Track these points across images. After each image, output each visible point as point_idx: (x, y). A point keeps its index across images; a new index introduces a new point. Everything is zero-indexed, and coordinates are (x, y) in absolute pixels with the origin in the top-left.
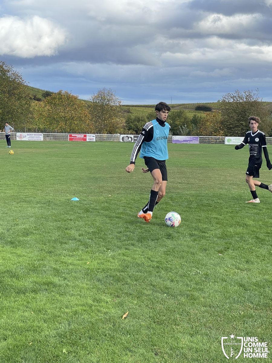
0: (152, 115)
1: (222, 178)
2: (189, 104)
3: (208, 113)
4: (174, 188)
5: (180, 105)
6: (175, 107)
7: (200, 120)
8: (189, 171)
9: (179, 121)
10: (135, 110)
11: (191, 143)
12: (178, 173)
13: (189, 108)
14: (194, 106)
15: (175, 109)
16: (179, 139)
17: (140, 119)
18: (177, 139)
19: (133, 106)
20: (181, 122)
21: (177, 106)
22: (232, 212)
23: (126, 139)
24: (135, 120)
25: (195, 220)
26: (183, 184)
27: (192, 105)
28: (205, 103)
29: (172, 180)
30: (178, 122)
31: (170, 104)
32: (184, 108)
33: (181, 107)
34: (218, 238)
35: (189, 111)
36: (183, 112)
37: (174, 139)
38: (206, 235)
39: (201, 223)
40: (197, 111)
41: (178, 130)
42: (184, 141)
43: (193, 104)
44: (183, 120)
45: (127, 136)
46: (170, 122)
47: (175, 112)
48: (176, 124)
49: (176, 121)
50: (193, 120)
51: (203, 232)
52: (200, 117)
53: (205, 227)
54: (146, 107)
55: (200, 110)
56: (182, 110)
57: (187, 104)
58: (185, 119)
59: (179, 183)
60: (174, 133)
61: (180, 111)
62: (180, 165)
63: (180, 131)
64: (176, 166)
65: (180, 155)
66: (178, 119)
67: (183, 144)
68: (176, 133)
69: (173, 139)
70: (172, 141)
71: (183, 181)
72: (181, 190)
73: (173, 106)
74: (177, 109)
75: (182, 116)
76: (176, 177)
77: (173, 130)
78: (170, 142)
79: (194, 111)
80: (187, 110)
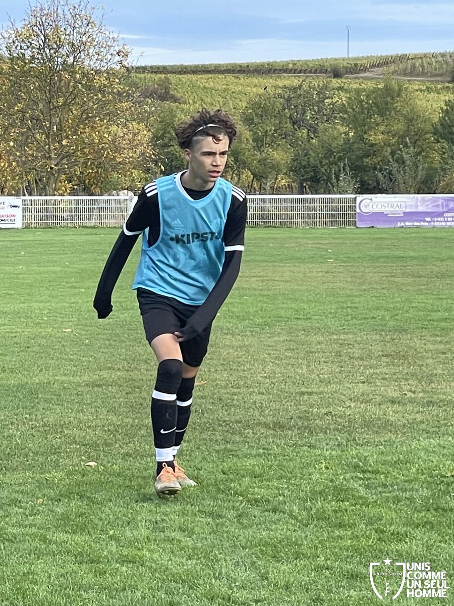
0: (265, 109)
2: (426, 55)
5: (385, 62)
6: (365, 70)
9: (382, 128)
10: (193, 86)
11: (439, 223)
12: (384, 359)
13: (424, 74)
14: (446, 63)
16: (386, 210)
18: (376, 210)
20: (394, 136)
21: (373, 66)
26: (409, 407)
27: (441, 59)
30: (381, 136)
31: (344, 59)
32: (405, 74)
33: (392, 68)
35: (423, 88)
36: (400, 90)
37: (364, 210)
41: (381, 170)
42: (409, 216)
43: (443, 55)
44: (399, 127)
46: (347, 134)
47: (364, 90)
48: (372, 145)
49: (370, 128)
50: (442, 125)
56: (393, 82)
57: (415, 58)
58: (410, 120)
59: (393, 402)
60: (363, 183)
61: (386, 87)
62: (392, 323)
63: (390, 173)
64: (376, 327)
65: (392, 279)
66: (379, 119)
67: (403, 230)
68: (370, 182)
69: (358, 210)
70: (354, 216)
71: (410, 394)
72: (398, 432)
73: (355, 69)
74: (373, 78)
75: (394, 109)
76: (376, 374)
77: (357, 169)
78: (349, 223)
79: (447, 85)
80: (418, 81)
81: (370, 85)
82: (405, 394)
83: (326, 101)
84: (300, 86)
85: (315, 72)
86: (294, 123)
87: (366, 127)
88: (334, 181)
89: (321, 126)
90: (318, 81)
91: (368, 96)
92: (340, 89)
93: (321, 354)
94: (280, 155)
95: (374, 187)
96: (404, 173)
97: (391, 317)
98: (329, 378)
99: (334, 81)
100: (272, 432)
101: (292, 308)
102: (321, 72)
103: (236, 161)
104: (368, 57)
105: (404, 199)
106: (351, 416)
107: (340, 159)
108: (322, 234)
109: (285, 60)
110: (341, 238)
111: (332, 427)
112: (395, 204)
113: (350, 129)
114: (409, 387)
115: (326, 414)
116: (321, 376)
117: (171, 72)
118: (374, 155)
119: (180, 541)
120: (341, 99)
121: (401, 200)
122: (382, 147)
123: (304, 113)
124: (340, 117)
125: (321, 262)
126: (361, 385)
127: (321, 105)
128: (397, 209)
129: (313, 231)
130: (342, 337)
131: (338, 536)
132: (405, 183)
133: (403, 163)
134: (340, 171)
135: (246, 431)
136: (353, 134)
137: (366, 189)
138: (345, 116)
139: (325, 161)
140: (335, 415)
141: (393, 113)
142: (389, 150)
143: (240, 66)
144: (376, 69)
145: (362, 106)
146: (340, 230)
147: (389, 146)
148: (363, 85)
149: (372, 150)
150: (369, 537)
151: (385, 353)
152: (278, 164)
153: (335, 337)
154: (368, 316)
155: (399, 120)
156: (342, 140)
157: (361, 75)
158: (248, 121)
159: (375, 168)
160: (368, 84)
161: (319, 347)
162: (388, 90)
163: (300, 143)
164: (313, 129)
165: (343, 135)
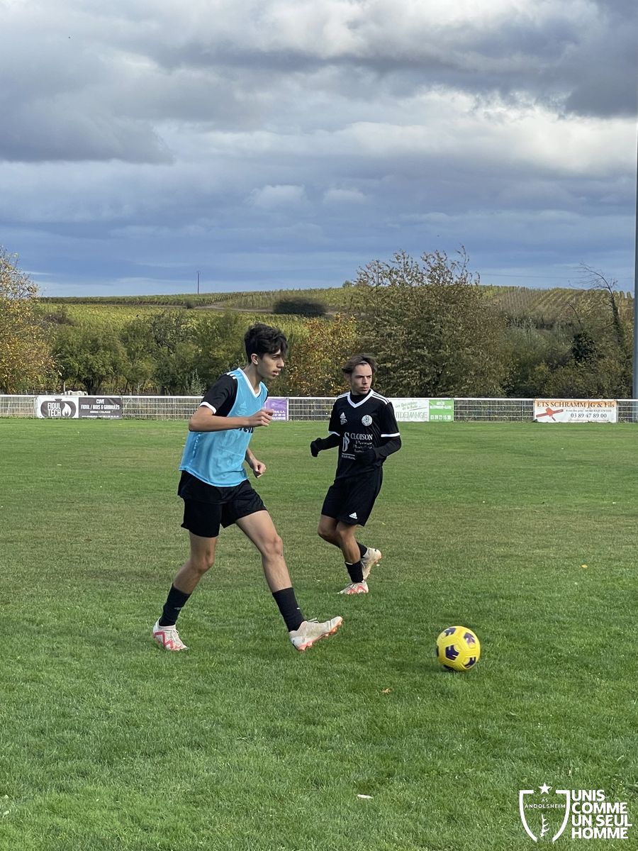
0: (137, 331)
1: (363, 535)
2: (255, 293)
3: (316, 320)
5: (225, 297)
6: (210, 303)
9: (223, 346)
13: (253, 307)
14: (270, 299)
15: (209, 309)
17: (100, 342)
19: (76, 301)
20: (232, 353)
21: (216, 301)
22: (400, 649)
23: (53, 410)
24: (82, 347)
25: (283, 681)
26: (242, 560)
27: (266, 296)
28: (305, 291)
30: (222, 353)
31: (195, 295)
32: (240, 307)
33: (230, 302)
34: (357, 740)
35: (253, 317)
36: (236, 319)
38: (319, 731)
39: (302, 689)
40: (280, 316)
43: (268, 293)
45: (57, 401)
46: (197, 350)
47: (210, 318)
48: (215, 359)
49: (214, 347)
51: (309, 722)
52: (291, 336)
54: (118, 303)
55: (289, 313)
56: (231, 313)
57: (247, 295)
59: (230, 555)
61: (226, 316)
66: (221, 340)
71: (242, 550)
73: (203, 302)
74: (216, 310)
75: (232, 332)
77: (204, 377)
79: (270, 315)
80: (249, 312)
83: (182, 326)
84: (163, 315)
85: (174, 304)
86: (158, 342)
87: (211, 346)
88: (187, 385)
89: (178, 344)
90: (176, 311)
91: (212, 323)
92: (192, 317)
94: (147, 366)
98: (182, 537)
99: (188, 311)
100: (140, 579)
101: (156, 483)
102: (178, 305)
103: (114, 369)
104: (213, 294)
107: (192, 369)
109: (152, 295)
113: (199, 347)
117: (67, 303)
119: (70, 664)
120: (193, 324)
122: (223, 361)
123: (165, 335)
124: (192, 338)
127: (178, 329)
129: (171, 423)
131: (189, 660)
134: (192, 377)
135: (121, 578)
136: (201, 351)
138: (196, 337)
139: (180, 371)
141: (231, 336)
143: (119, 299)
144: (218, 303)
145: (208, 330)
148: (209, 314)
149: (215, 363)
152: (146, 372)
156: (193, 355)
157: (208, 307)
158: (124, 340)
160: (213, 314)
162: (227, 319)
163: (162, 356)
164: (172, 347)
165: (194, 352)
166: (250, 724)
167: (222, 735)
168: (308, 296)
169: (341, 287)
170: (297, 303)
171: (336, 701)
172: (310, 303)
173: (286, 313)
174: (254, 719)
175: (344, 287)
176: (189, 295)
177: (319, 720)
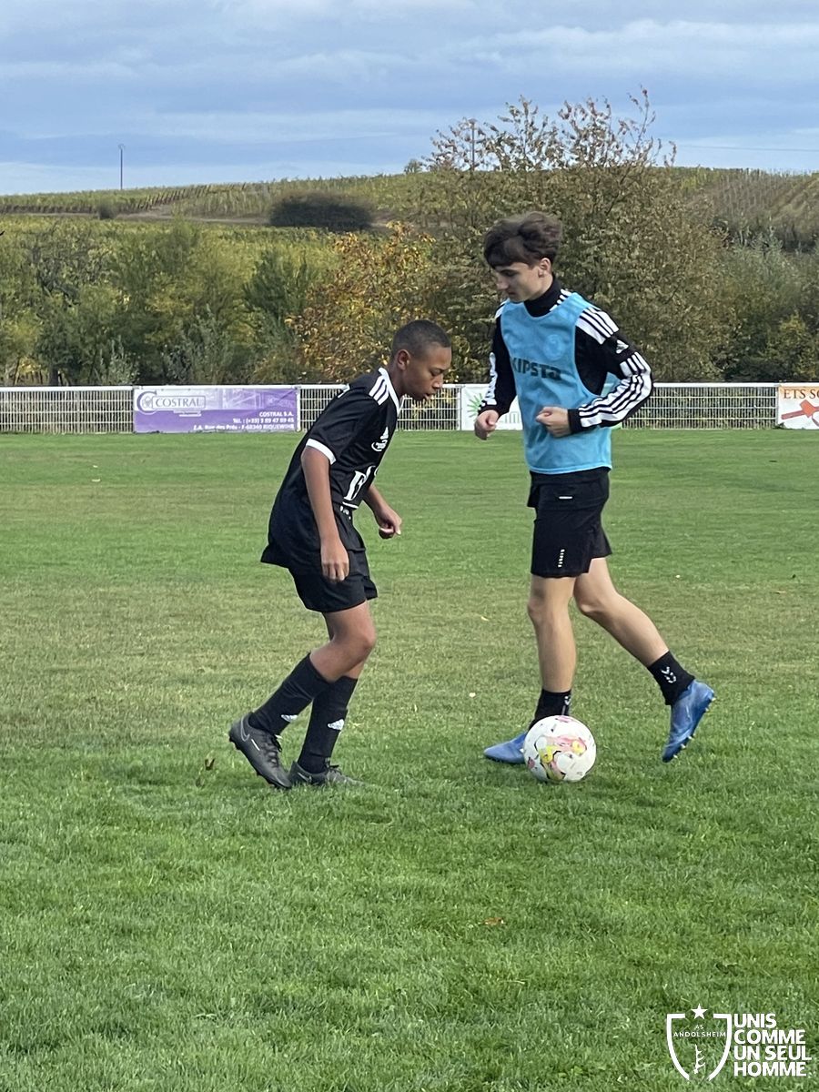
1: (443, 640)
2: (233, 187)
3: (353, 237)
4: (148, 713)
5: (175, 196)
6: (147, 207)
7: (302, 285)
8: (238, 602)
9: (172, 290)
11: (252, 426)
12: (172, 620)
13: (230, 214)
14: (263, 198)
15: (143, 219)
16: (177, 408)
18: (163, 408)
20: (187, 302)
21: (157, 202)
22: (512, 847)
25: (286, 910)
26: (208, 689)
27: (254, 193)
28: (332, 181)
29: (140, 661)
30: (169, 302)
31: (115, 193)
32: (204, 214)
33: (185, 205)
34: (429, 1014)
35: (230, 233)
36: (196, 237)
37: (145, 408)
38: (356, 998)
39: (322, 924)
40: (283, 230)
41: (169, 350)
42: (208, 416)
43: (258, 187)
44: (197, 288)
46: (120, 299)
47: (144, 236)
48: (156, 315)
49: (154, 291)
50: (257, 286)
51: (335, 982)
52: (304, 268)
53: (344, 948)
55: (301, 224)
56: (186, 226)
57: (219, 190)
58: (211, 280)
59: (184, 681)
60: (143, 369)
61: (176, 231)
62: (184, 570)
63: (183, 355)
64: (161, 576)
65: (185, 506)
66: (165, 278)
67: (200, 436)
68: (155, 368)
69: (136, 408)
70: (130, 417)
71: (208, 670)
72: (192, 724)
73: (131, 205)
74: (157, 220)
75: (188, 263)
76: (160, 642)
77: (135, 349)
78: (123, 427)
79: (264, 229)
80: (222, 224)
81: (154, 229)
82: (202, 671)
83: (90, 252)
84: (52, 231)
85: (75, 210)
86: (43, 284)
87: (148, 290)
88: (102, 366)
89: (84, 288)
90: (80, 224)
91: (148, 246)
92: (110, 234)
93: (81, 616)
94: (23, 330)
95: (161, 376)
96: (203, 356)
97: (183, 561)
98: (92, 648)
99: (102, 223)
100: (9, 727)
101: (39, 549)
102: (82, 211)
104: (151, 190)
105: (203, 393)
106: (124, 704)
107: (111, 335)
108: (84, 442)
109: (30, 193)
110: (112, 448)
111: (96, 719)
112: (190, 399)
113: (125, 292)
114: (207, 660)
115: (88, 700)
116: (81, 646)
118: (160, 329)
120: (111, 249)
121: (197, 393)
122: (171, 318)
123: (58, 271)
124: (110, 275)
125: (83, 484)
126: (138, 657)
127: (83, 258)
128: (192, 406)
129: (71, 438)
130: (112, 589)
131: (105, 875)
132: (203, 369)
133: (202, 340)
134: (111, 352)
136: (128, 299)
137: (146, 378)
138: (117, 274)
139: (89, 339)
140: (101, 701)
141: (186, 269)
142: (180, 321)
144: (161, 207)
145: (140, 259)
146: (111, 437)
147: (181, 315)
148: (143, 229)
149: (157, 322)
150: (147, 876)
151: (171, 613)
152: (21, 343)
153: (101, 590)
154: (149, 559)
155: (195, 279)
156: (113, 307)
157: (141, 215)
159: (161, 349)
160: (150, 228)
161: (78, 604)
162: (178, 237)
163: (52, 312)
164: (71, 293)
165: (114, 301)
166: (221, 989)
167: (166, 1008)
168: (338, 191)
169: (401, 172)
170: (314, 204)
171: (389, 943)
172: (341, 205)
173: (294, 226)
174: (230, 980)
175: (407, 172)
176: (104, 193)
177: (356, 979)
